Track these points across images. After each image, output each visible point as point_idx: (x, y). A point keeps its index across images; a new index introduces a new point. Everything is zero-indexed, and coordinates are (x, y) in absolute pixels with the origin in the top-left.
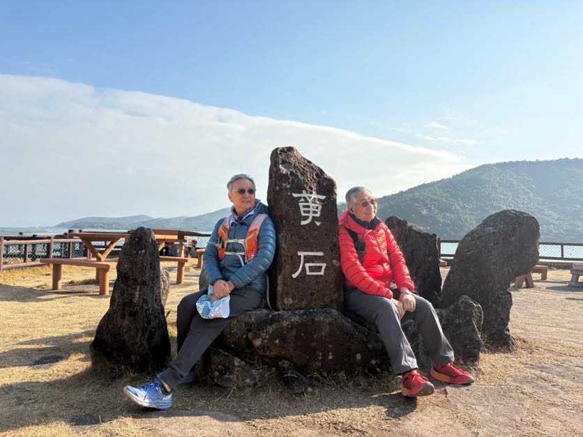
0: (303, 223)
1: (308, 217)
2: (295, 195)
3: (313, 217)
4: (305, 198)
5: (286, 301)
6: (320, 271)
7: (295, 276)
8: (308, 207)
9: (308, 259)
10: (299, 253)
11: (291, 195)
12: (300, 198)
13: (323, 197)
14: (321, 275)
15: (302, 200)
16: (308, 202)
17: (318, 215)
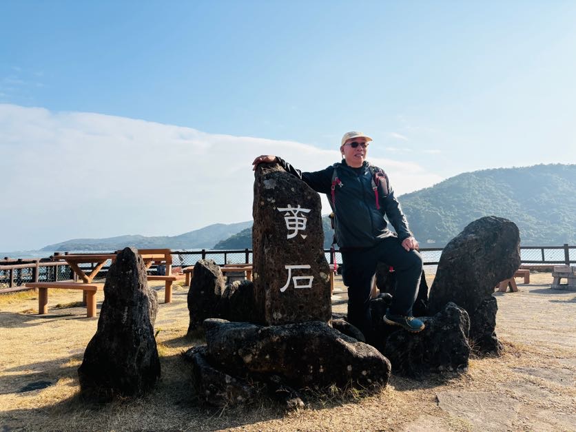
0: (289, 237)
1: (294, 231)
2: (280, 210)
3: (299, 231)
4: (290, 212)
5: (275, 316)
6: (308, 284)
7: (283, 290)
8: (294, 220)
9: (295, 273)
10: (287, 267)
11: (276, 209)
12: (285, 212)
13: (307, 211)
14: (309, 288)
15: (288, 214)
16: (294, 216)
17: (303, 228)
